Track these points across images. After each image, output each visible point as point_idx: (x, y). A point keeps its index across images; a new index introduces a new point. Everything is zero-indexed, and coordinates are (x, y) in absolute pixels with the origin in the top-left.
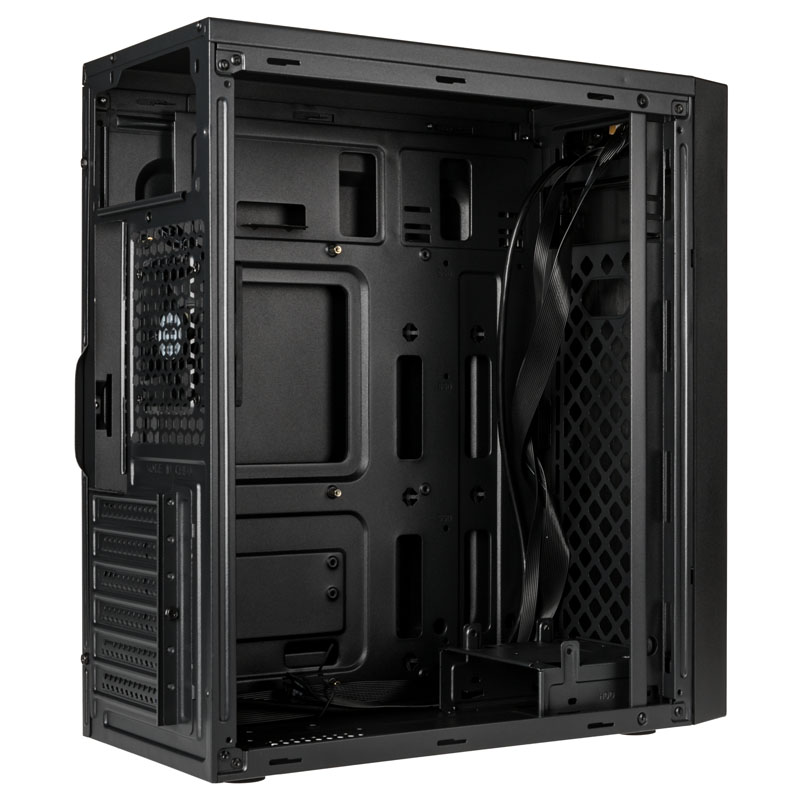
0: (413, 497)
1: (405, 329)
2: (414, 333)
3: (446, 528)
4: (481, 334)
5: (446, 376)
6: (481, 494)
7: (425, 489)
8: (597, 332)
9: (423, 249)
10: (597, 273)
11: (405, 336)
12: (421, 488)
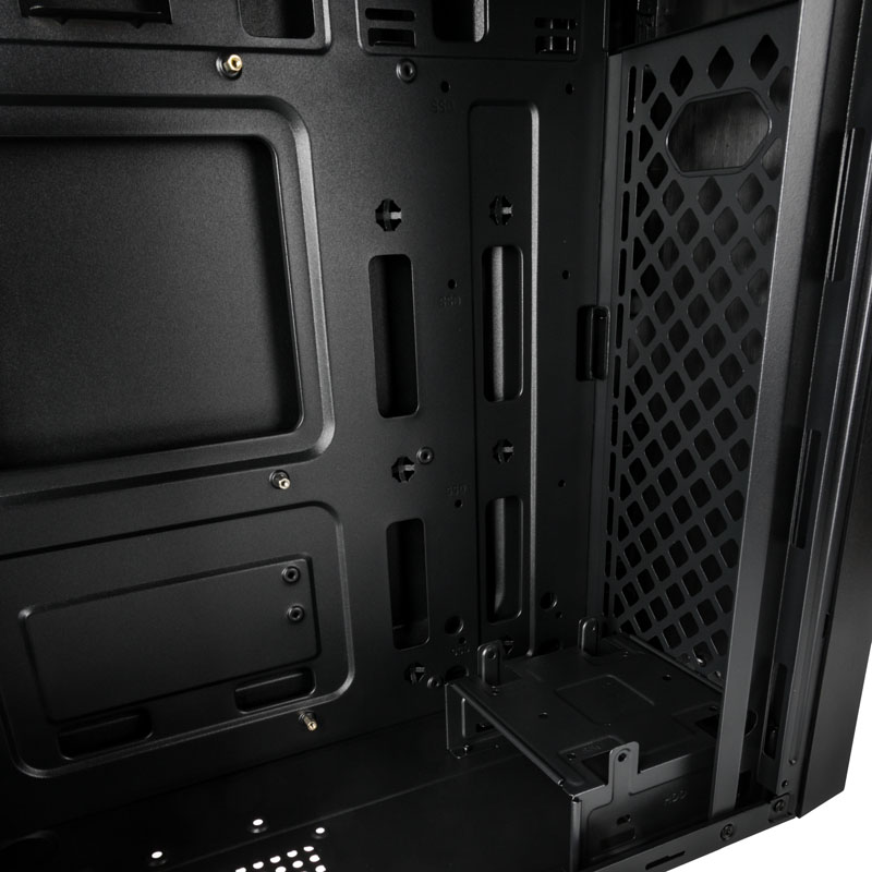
0: (408, 468)
1: (380, 211)
2: (396, 216)
3: (458, 503)
4: (507, 211)
5: (451, 284)
6: (508, 450)
7: (425, 456)
8: (692, 200)
9: (404, 61)
10: (701, 86)
11: (380, 222)
12: (420, 453)
